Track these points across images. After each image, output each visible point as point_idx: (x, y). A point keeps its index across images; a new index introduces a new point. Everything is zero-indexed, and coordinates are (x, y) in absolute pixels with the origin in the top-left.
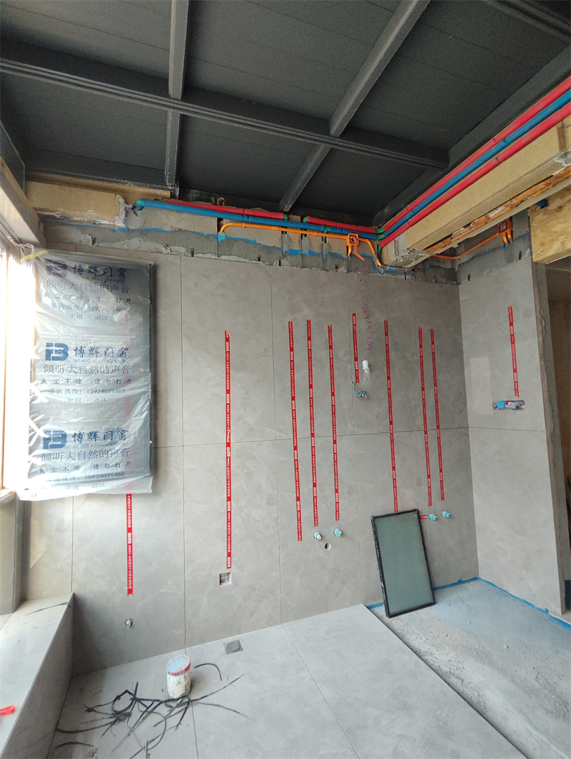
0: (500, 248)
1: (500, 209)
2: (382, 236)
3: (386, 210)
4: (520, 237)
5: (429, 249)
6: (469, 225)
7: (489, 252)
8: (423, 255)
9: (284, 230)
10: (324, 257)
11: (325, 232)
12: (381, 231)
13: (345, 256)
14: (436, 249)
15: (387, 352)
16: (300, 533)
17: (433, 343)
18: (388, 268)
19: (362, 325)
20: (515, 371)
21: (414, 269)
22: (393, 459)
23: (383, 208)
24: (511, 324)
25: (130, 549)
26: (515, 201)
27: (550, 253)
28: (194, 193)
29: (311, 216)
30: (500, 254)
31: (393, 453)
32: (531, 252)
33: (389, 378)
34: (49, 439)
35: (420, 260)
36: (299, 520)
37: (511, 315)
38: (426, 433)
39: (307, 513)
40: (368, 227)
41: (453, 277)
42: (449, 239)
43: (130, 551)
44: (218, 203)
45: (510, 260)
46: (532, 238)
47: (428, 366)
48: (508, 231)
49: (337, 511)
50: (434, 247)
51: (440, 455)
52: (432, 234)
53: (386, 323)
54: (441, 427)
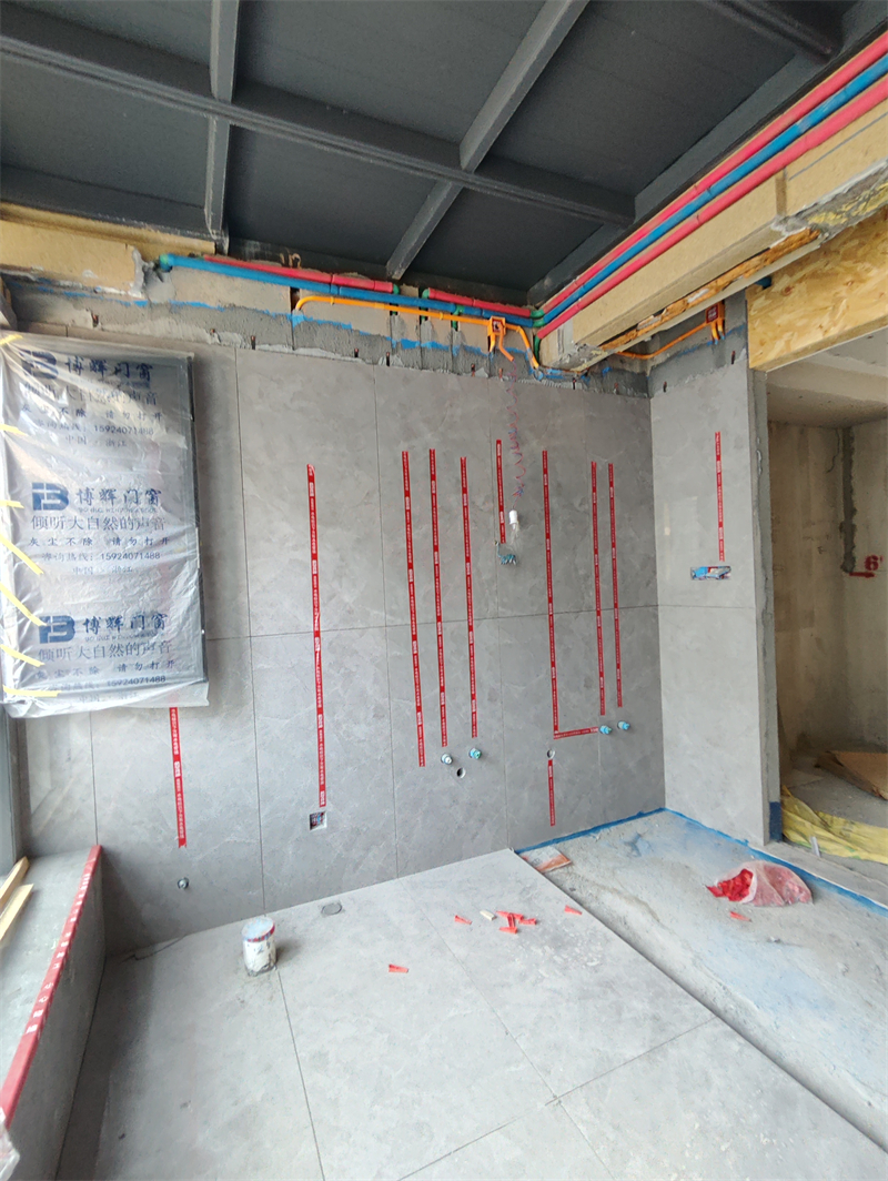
0: (707, 345)
1: (702, 291)
2: (540, 322)
3: (547, 282)
4: (734, 330)
5: (606, 345)
6: (662, 311)
7: (693, 350)
8: (599, 353)
9: (394, 309)
10: (454, 353)
11: (456, 313)
12: (538, 313)
13: (485, 352)
14: (616, 346)
15: (546, 498)
16: (422, 755)
17: (611, 484)
18: (549, 371)
19: (510, 458)
20: (721, 525)
21: (587, 374)
22: (552, 651)
23: (543, 277)
24: (718, 458)
25: (178, 784)
26: (721, 282)
27: (772, 356)
28: (252, 247)
29: (435, 287)
30: (707, 356)
31: (552, 642)
32: (747, 354)
33: (548, 536)
34: (48, 629)
35: (595, 360)
36: (421, 738)
37: (718, 444)
38: (599, 613)
39: (432, 727)
40: (520, 306)
41: (642, 385)
42: (634, 331)
43: (179, 787)
44: (291, 263)
45: (719, 364)
46: (749, 333)
47: (603, 517)
48: (719, 320)
49: (474, 725)
50: (614, 342)
51: (617, 645)
52: (610, 323)
53: (545, 455)
54: (619, 605)
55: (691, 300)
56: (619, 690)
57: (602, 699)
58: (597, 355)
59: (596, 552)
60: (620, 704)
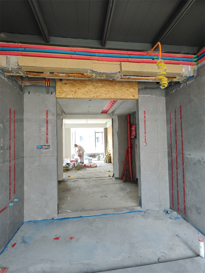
1: (64, 74)
4: (52, 86)
6: (52, 73)
7: (39, 86)
8: (21, 73)
20: (47, 134)
24: (47, 117)
27: (62, 96)
30: (44, 89)
32: (56, 94)
37: (47, 113)
38: (10, 162)
41: (21, 89)
42: (40, 74)
45: (48, 93)
46: (56, 89)
54: (16, 158)
55: (60, 75)
56: (15, 188)
57: (10, 193)
58: (20, 73)
59: (10, 140)
60: (15, 193)
